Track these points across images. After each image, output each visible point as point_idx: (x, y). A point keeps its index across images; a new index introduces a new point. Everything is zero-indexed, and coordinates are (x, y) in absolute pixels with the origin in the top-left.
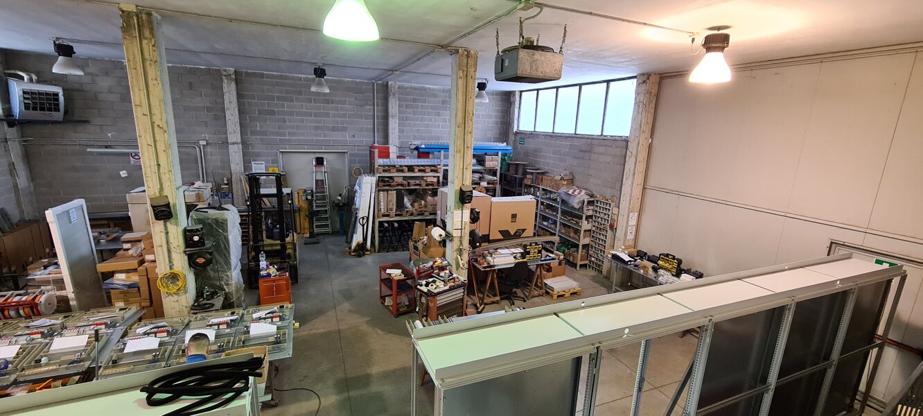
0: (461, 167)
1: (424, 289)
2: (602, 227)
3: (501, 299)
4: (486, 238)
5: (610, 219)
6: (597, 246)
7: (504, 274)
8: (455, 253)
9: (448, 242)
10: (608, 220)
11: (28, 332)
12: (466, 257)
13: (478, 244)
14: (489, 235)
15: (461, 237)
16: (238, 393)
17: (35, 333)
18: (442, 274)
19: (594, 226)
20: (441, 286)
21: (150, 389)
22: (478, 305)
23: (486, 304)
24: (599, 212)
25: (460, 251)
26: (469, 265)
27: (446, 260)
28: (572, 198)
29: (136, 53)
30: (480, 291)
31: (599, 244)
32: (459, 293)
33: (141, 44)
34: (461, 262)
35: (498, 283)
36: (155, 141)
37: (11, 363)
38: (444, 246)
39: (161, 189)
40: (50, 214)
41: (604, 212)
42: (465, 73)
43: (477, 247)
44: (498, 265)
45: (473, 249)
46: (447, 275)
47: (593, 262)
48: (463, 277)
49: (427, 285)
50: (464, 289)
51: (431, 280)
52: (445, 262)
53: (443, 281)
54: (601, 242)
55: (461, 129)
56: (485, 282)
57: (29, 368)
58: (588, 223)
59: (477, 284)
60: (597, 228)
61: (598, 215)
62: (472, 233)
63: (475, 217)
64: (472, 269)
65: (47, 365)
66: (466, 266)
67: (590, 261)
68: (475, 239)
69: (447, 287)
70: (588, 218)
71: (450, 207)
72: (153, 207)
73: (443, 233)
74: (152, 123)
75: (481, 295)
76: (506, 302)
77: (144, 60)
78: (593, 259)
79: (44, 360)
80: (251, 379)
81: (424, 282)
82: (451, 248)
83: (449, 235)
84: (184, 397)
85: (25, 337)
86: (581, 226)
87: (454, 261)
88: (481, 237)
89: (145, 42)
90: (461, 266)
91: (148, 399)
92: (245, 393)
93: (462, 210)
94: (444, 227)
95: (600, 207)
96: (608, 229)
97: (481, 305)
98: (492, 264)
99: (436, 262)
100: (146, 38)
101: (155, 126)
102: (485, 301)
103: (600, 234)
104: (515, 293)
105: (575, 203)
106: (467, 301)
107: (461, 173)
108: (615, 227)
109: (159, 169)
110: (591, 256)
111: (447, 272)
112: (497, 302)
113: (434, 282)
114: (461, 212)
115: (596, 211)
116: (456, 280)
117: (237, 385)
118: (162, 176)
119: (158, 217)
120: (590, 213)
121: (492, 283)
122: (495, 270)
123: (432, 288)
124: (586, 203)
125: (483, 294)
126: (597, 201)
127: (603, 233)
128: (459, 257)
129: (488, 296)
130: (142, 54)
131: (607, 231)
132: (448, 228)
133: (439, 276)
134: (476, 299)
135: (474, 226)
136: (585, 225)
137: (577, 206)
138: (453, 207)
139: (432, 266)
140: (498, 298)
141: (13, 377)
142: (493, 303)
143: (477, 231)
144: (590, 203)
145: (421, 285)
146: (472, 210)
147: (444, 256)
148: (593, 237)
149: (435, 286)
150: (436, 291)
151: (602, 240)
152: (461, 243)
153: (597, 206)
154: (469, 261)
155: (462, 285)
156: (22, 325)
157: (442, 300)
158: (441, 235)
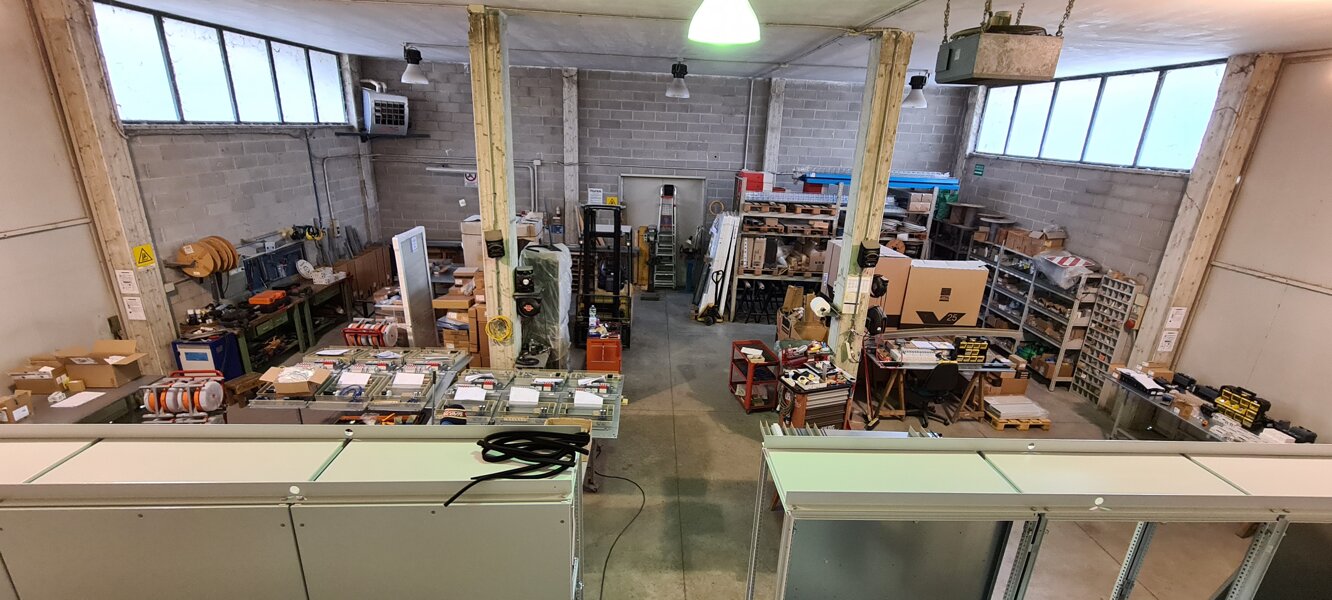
0: (867, 212)
1: (791, 382)
2: (1110, 325)
3: (907, 415)
4: (894, 321)
5: (1127, 314)
6: (1095, 356)
7: (916, 378)
8: (842, 339)
9: (833, 319)
10: (1123, 315)
11: (376, 362)
12: (858, 345)
13: (879, 329)
14: (900, 316)
15: (854, 316)
16: (565, 467)
17: (382, 365)
18: (819, 365)
19: (1095, 322)
20: (816, 382)
21: (485, 444)
22: (869, 417)
23: (881, 418)
24: (1108, 300)
25: (850, 336)
26: (862, 357)
27: (827, 346)
28: (1057, 270)
29: (481, 60)
30: (874, 396)
31: (1098, 353)
32: (840, 396)
33: (486, 50)
34: (849, 352)
35: (905, 389)
36: (493, 166)
37: (364, 390)
38: (828, 325)
39: (496, 222)
40: (396, 241)
41: (1119, 299)
42: (889, 68)
43: (878, 332)
44: (908, 364)
45: (872, 334)
46: (826, 368)
47: (1083, 382)
48: (850, 373)
49: (795, 377)
50: (849, 391)
51: (802, 371)
52: (826, 350)
53: (819, 375)
54: (1103, 350)
55: (872, 155)
56: (884, 385)
57: (378, 398)
58: (1083, 316)
59: (871, 385)
60: (1100, 325)
61: (1105, 303)
62: (872, 312)
63: (879, 288)
64: (866, 363)
65: (391, 398)
66: (858, 358)
67: (1077, 379)
68: (874, 321)
69: (824, 385)
70: (1083, 307)
71: (842, 270)
72: (487, 242)
73: (828, 307)
74: (492, 144)
75: (874, 403)
76: (915, 420)
77: (487, 69)
78: (1083, 376)
79: (389, 393)
80: (577, 454)
81: (791, 373)
82: (836, 330)
83: (835, 310)
84: (514, 459)
85: (374, 367)
86: (1068, 320)
87: (839, 350)
88: (885, 319)
89: (490, 48)
90: (850, 357)
91: (484, 452)
92: (570, 469)
93: (860, 276)
94: (830, 299)
95: (1111, 291)
96: (1122, 330)
97: (873, 418)
98: (898, 360)
99: (812, 346)
100: (491, 44)
101: (495, 149)
102: (881, 413)
103: (1103, 336)
104: (932, 409)
105: (1063, 280)
106: (853, 409)
107: (865, 221)
108: (1136, 327)
109: (495, 197)
110: (1080, 370)
111: (827, 363)
112: (900, 418)
113: (806, 374)
114: (858, 278)
115: (1102, 298)
116: (839, 376)
117: (563, 458)
118: (498, 206)
119: (491, 255)
120: (1090, 299)
121: (895, 388)
122: (902, 370)
123: (802, 382)
124: (1083, 282)
125: (879, 401)
126: (1107, 280)
127: (1109, 335)
128: (848, 344)
129: (885, 406)
130: (486, 62)
131: (1118, 333)
132: (837, 301)
133: (815, 367)
134: (867, 408)
135: (876, 302)
136: (1076, 318)
137: (1064, 285)
138: (846, 271)
139: (805, 352)
140: (902, 412)
141: (365, 405)
142: (894, 418)
143: (880, 309)
144: (1091, 282)
145: (787, 376)
146: (876, 278)
147: (825, 339)
148: (1089, 339)
149: (806, 381)
150: (807, 388)
151: (1106, 347)
152: (853, 324)
153: (1105, 289)
154: (862, 351)
155: (847, 385)
156: (372, 354)
157: (814, 402)
158: (824, 310)
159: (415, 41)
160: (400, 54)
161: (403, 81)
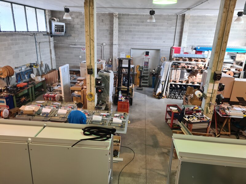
0: (217, 61)
1: (187, 119)
3: (231, 134)
4: (227, 100)
7: (234, 121)
8: (206, 105)
9: (203, 99)
11: (53, 105)
12: (212, 108)
13: (221, 102)
14: (229, 99)
15: (211, 97)
16: (108, 138)
17: (54, 106)
18: (197, 114)
20: (196, 120)
21: (84, 130)
22: (216, 134)
23: (221, 134)
25: (210, 105)
26: (214, 113)
27: (201, 107)
29: (87, 11)
30: (218, 127)
32: (205, 126)
33: (89, 8)
34: (209, 110)
35: (230, 125)
36: (90, 45)
37: (49, 114)
38: (202, 100)
39: (91, 63)
42: (227, 9)
43: (221, 104)
44: (232, 116)
45: (218, 104)
46: (200, 115)
48: (209, 118)
49: (188, 118)
50: (208, 124)
51: (191, 116)
52: (200, 109)
53: (197, 117)
55: (220, 41)
56: (222, 123)
57: (53, 117)
59: (217, 123)
62: (219, 97)
63: (221, 88)
64: (215, 115)
65: (57, 117)
66: (212, 113)
68: (219, 100)
69: (199, 121)
71: (207, 81)
72: (88, 69)
73: (201, 94)
74: (90, 38)
75: (219, 129)
76: (234, 136)
77: (90, 14)
79: (56, 115)
80: (112, 135)
81: (187, 116)
82: (204, 102)
83: (204, 96)
84: (93, 135)
85: (52, 107)
87: (205, 109)
88: (223, 99)
89: (91, 7)
90: (209, 112)
91: (84, 132)
92: (110, 139)
93: (214, 84)
94: (202, 92)
97: (218, 134)
98: (228, 114)
99: (195, 107)
100: (91, 6)
102: (221, 133)
104: (241, 133)
106: (210, 130)
107: (216, 64)
109: (90, 55)
111: (201, 113)
112: (228, 135)
113: (193, 117)
114: (213, 84)
116: (205, 118)
118: (91, 58)
119: (88, 73)
121: (227, 125)
122: (230, 118)
123: (190, 120)
125: (220, 128)
128: (209, 107)
129: (223, 130)
130: (89, 12)
132: (205, 92)
133: (196, 115)
134: (215, 131)
135: (220, 93)
138: (209, 81)
139: (192, 109)
140: (229, 133)
141: (49, 118)
142: (226, 135)
143: (222, 95)
145: (185, 117)
146: (220, 84)
149: (192, 119)
150: (192, 122)
152: (211, 101)
154: (214, 110)
155: (208, 122)
156: (52, 103)
157: (194, 127)
158: (200, 95)
159: (68, 5)
160: (63, 10)
161: (64, 18)
